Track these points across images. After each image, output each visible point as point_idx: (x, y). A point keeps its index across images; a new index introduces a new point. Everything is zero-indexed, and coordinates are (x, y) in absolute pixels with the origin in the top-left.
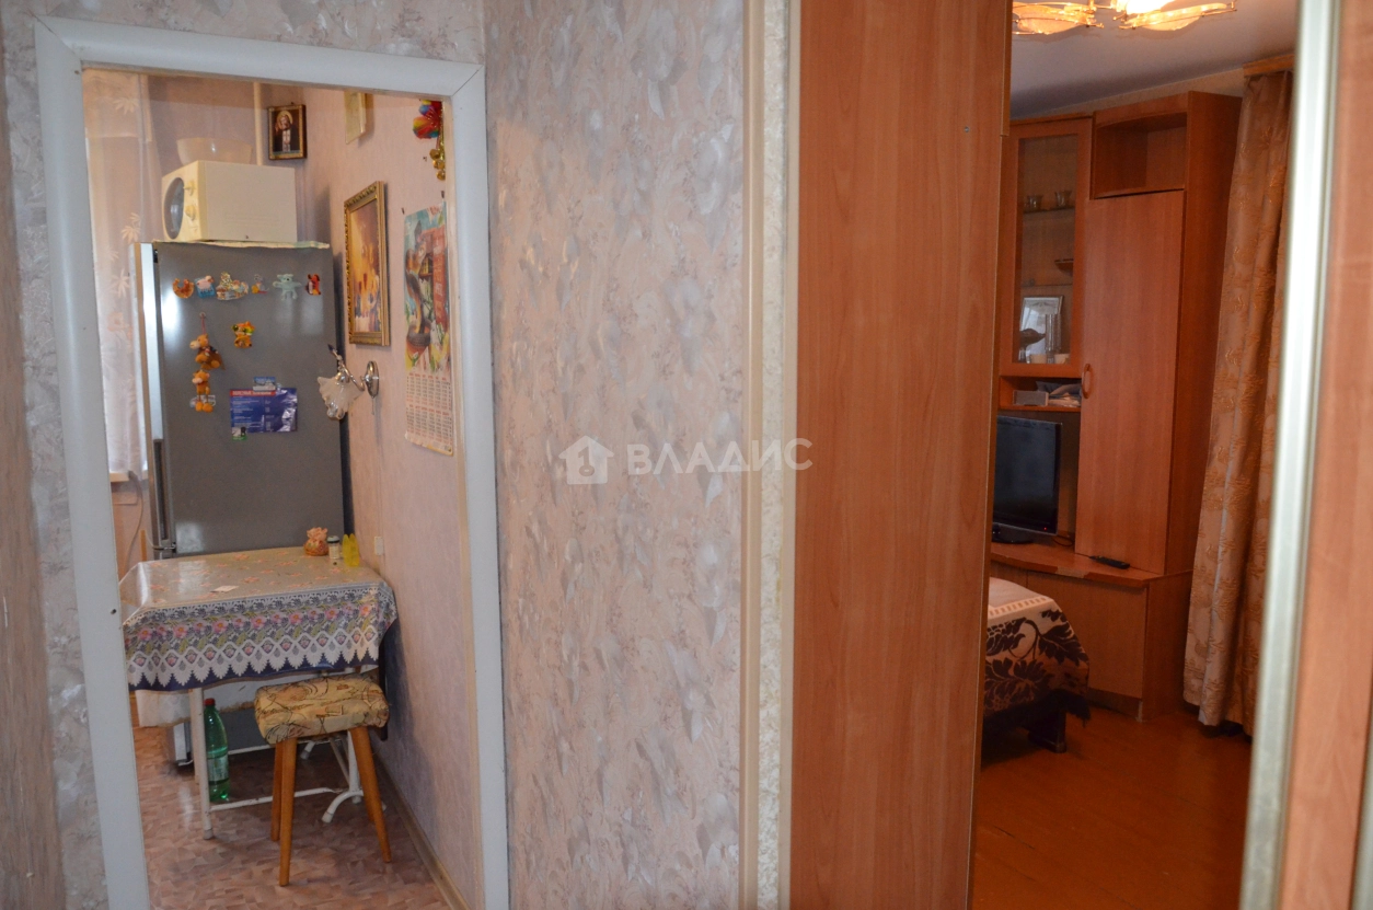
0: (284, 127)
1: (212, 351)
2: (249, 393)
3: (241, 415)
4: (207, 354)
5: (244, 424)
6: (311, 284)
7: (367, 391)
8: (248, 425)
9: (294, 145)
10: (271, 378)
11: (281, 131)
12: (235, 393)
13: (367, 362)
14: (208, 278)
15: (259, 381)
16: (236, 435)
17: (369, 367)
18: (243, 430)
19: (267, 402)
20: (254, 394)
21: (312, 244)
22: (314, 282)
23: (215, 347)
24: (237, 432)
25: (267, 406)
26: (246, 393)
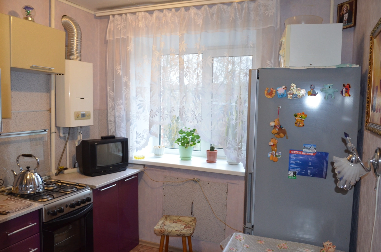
0: (345, 12)
1: (281, 128)
2: (300, 153)
3: (295, 164)
4: (277, 130)
5: (295, 170)
6: (344, 89)
7: (372, 171)
8: (298, 171)
9: (349, 20)
10: (314, 145)
11: (343, 15)
12: (292, 152)
13: (375, 148)
14: (284, 87)
15: (307, 146)
16: (290, 175)
17: (376, 152)
18: (295, 173)
19: (310, 159)
20: (303, 153)
21: (348, 65)
22: (346, 89)
23: (282, 126)
24: (291, 174)
25: (310, 161)
26: (298, 153)
